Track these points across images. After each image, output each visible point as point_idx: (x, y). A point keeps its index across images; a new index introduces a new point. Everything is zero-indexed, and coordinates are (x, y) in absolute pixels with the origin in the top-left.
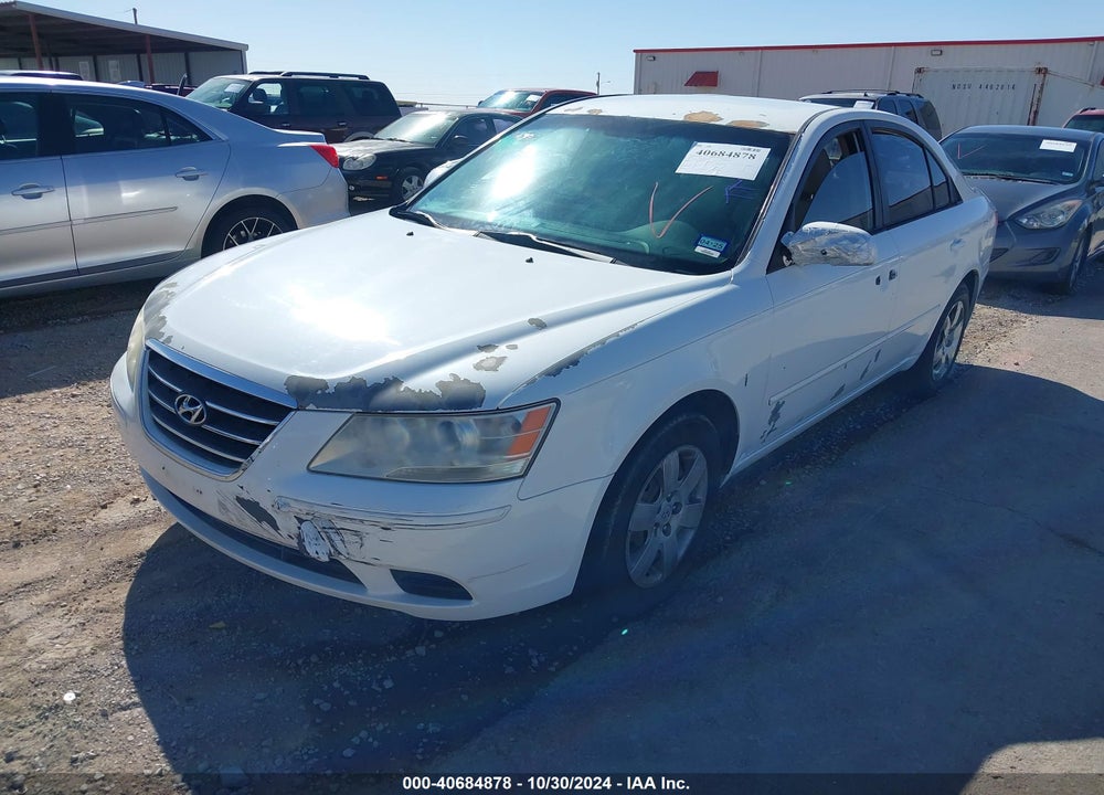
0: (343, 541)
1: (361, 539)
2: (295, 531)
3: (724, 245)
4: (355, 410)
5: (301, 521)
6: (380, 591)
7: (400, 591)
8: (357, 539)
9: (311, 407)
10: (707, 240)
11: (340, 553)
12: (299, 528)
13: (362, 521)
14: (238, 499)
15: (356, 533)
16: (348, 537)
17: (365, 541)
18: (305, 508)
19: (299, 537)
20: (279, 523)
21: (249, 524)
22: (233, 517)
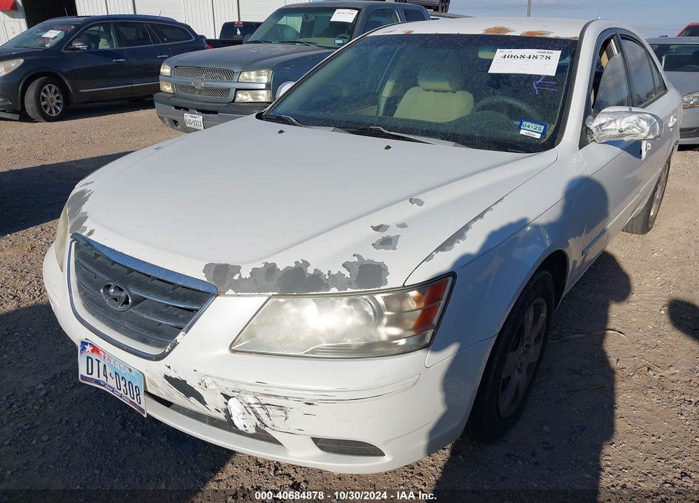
0: (268, 415)
1: (286, 413)
2: (221, 406)
3: (543, 127)
4: (271, 294)
5: (227, 397)
6: (301, 454)
7: (319, 452)
8: (281, 413)
9: (230, 292)
10: (528, 124)
11: (266, 426)
12: (226, 404)
13: (286, 398)
14: (166, 377)
15: (281, 408)
16: (272, 411)
17: (289, 414)
18: (231, 386)
19: (227, 411)
20: (206, 399)
21: (177, 397)
22: (161, 391)
